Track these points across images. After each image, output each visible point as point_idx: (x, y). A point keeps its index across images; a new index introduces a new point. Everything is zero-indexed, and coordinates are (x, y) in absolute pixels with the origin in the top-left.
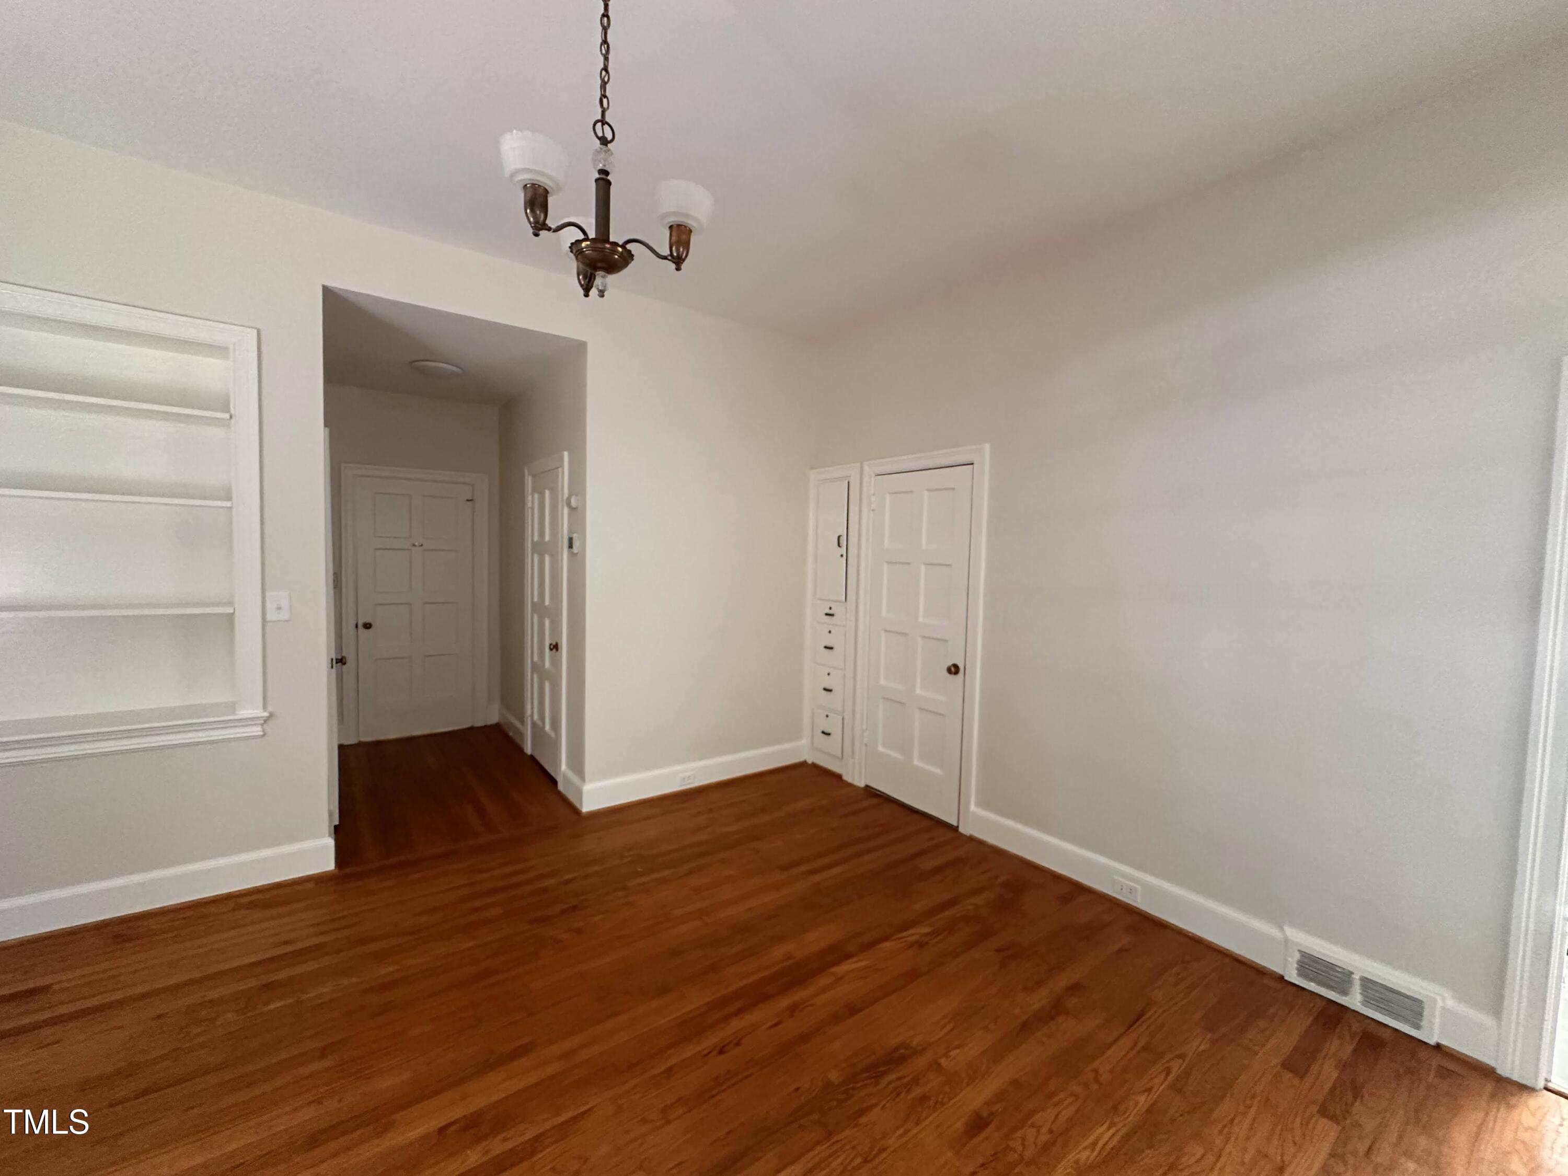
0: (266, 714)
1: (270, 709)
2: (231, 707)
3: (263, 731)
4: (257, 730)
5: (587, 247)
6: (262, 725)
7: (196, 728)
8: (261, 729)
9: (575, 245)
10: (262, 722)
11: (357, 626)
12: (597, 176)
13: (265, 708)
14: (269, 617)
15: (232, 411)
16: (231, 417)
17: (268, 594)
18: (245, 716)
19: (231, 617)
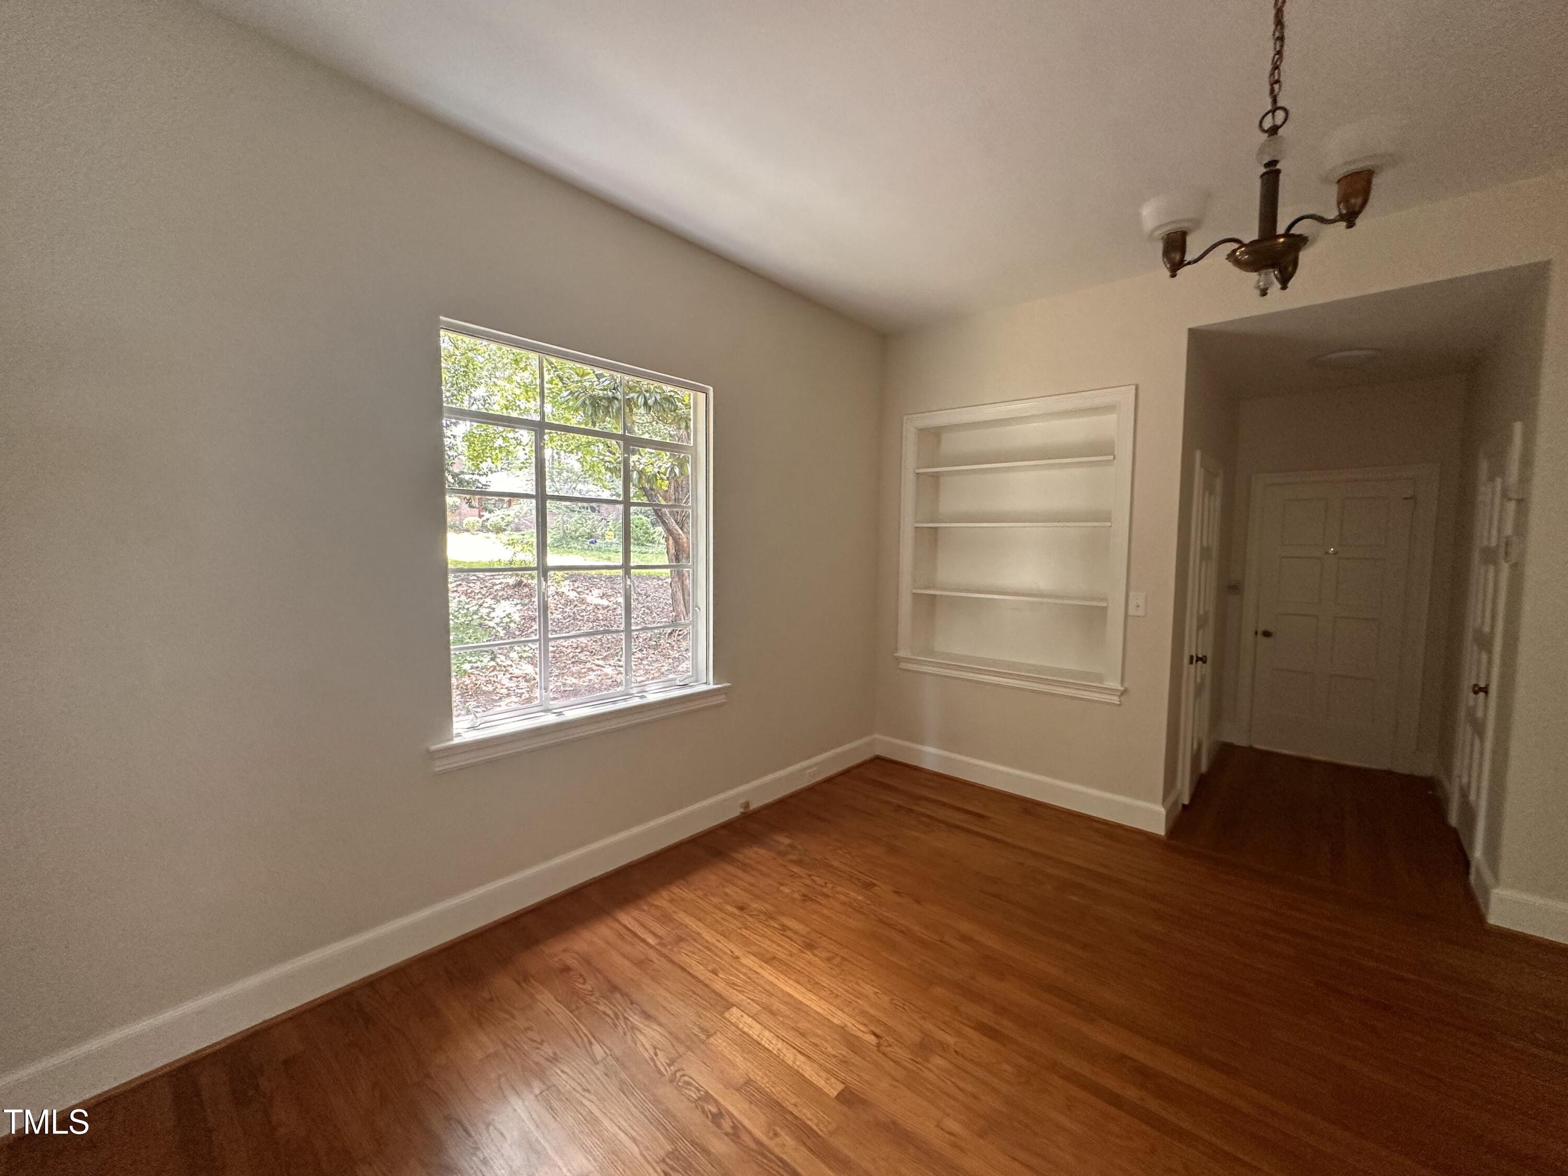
0: (1122, 689)
1: (1126, 685)
2: (1100, 678)
3: (1120, 701)
4: (1115, 700)
5: (1242, 253)
6: (1120, 697)
7: (1091, 689)
8: (1118, 700)
9: (1231, 256)
10: (1119, 694)
11: (1256, 633)
12: (1264, 170)
13: (1122, 682)
14: (1132, 611)
15: (1116, 453)
16: (1114, 458)
17: (1131, 594)
18: (1108, 687)
19: (1105, 609)
